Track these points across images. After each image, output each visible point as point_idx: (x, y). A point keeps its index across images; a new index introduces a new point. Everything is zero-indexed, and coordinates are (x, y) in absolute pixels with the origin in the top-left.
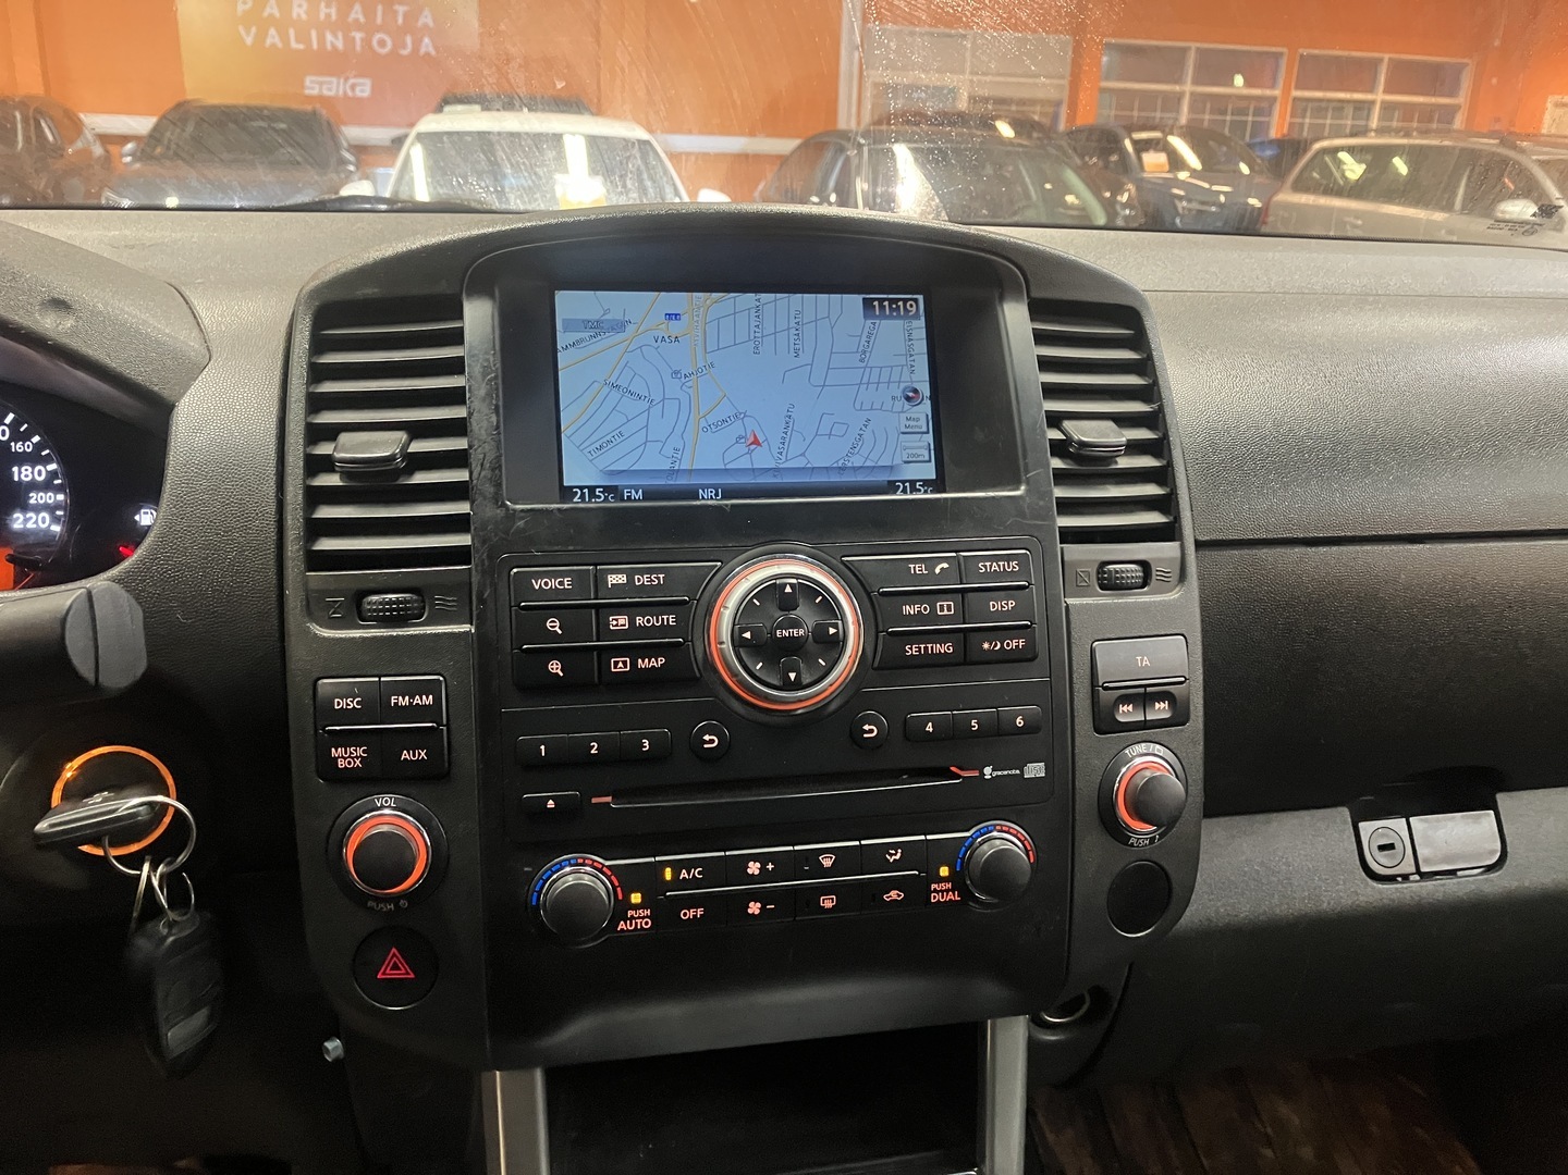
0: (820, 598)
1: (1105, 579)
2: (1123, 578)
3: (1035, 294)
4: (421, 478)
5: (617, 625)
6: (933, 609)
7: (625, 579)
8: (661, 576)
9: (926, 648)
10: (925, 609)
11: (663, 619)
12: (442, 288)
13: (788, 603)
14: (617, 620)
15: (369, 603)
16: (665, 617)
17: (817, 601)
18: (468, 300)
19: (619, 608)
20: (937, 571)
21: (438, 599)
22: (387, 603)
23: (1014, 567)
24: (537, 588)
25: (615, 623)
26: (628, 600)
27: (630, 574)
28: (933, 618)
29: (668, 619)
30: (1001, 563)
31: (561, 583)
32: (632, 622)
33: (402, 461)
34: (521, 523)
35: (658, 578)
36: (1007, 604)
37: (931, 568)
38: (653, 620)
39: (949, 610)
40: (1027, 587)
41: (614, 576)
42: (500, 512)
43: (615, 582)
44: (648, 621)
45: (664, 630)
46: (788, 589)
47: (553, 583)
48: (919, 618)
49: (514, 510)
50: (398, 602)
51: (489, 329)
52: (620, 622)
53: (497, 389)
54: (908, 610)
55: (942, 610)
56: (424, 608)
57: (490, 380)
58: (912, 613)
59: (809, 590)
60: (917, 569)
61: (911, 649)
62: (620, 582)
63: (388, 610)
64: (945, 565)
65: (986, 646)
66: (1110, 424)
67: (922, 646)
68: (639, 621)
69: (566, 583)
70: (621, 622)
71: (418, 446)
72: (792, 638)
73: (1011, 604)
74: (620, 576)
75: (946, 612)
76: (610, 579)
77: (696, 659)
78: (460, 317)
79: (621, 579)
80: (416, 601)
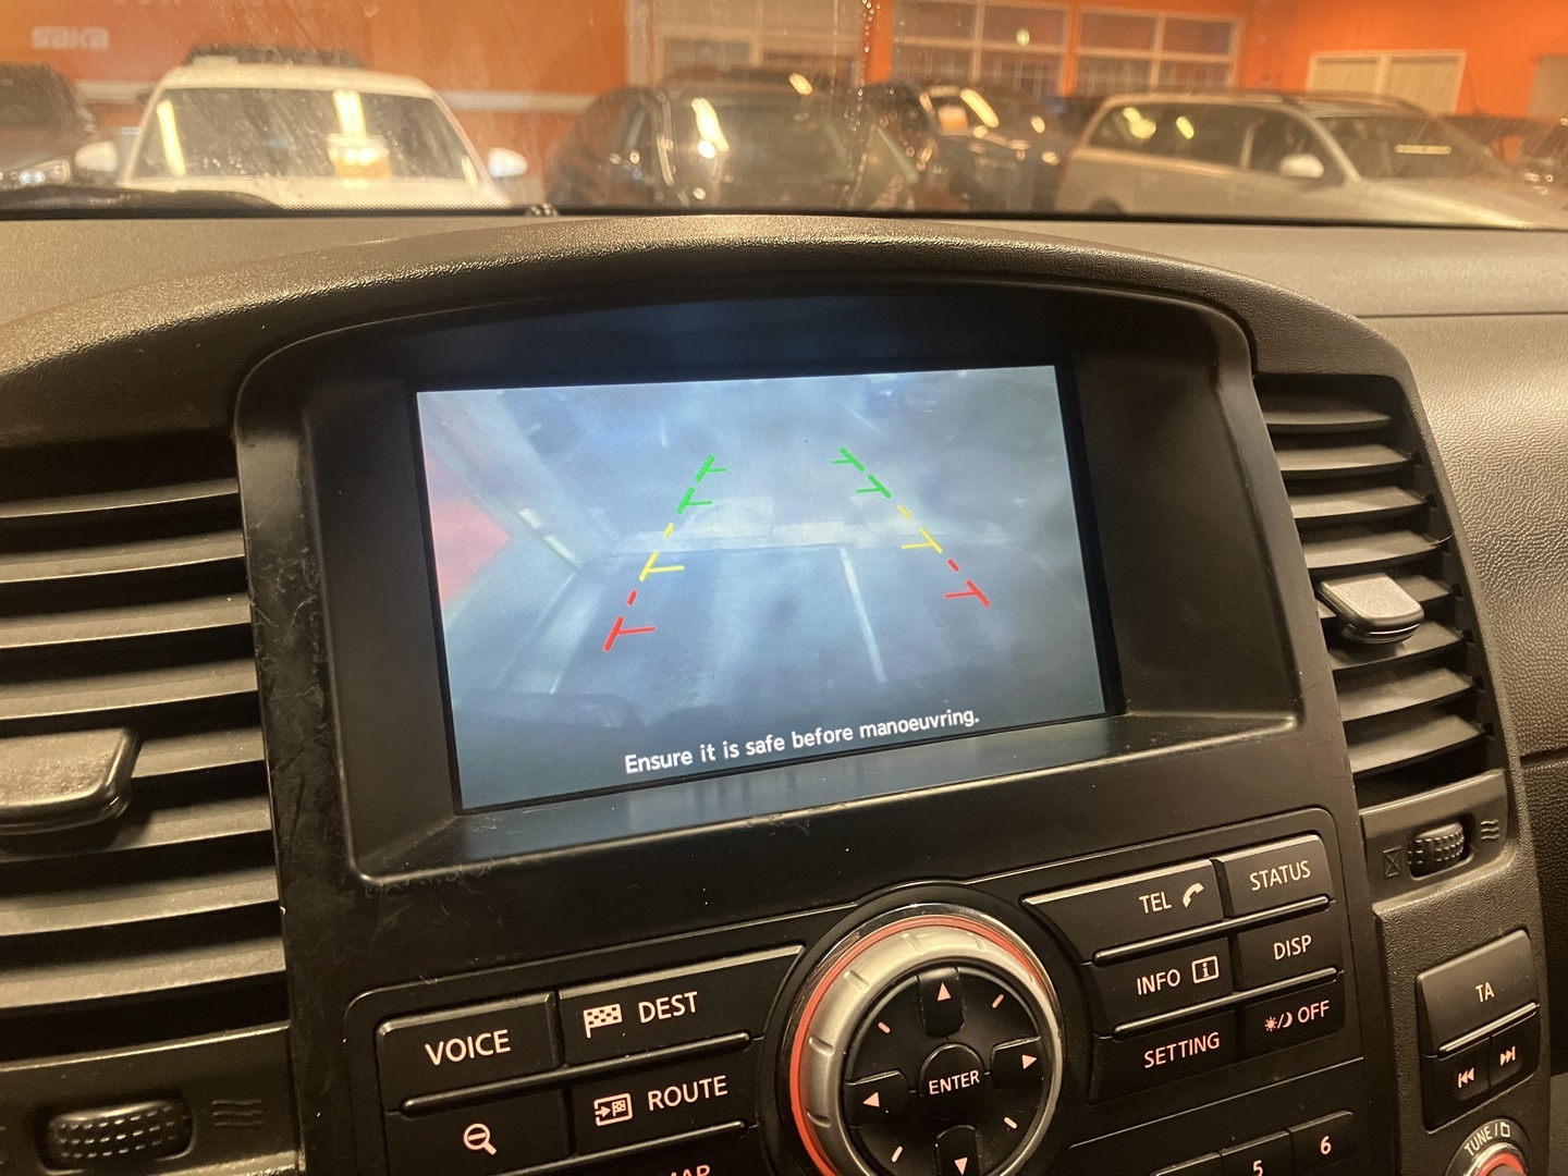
0: (1001, 997)
1: (1420, 857)
3: (1267, 366)
4: (168, 831)
5: (610, 1116)
6: (1186, 974)
7: (618, 1013)
8: (690, 995)
9: (1177, 1050)
10: (1172, 978)
11: (701, 1087)
12: (190, 417)
13: (943, 1022)
14: (608, 1105)
15: (63, 1132)
16: (705, 1082)
17: (995, 1005)
18: (244, 438)
19: (609, 1081)
20: (1186, 901)
21: (218, 1107)
22: (104, 1132)
23: (1303, 872)
24: (437, 1061)
25: (605, 1111)
26: (628, 1059)
27: (628, 999)
28: (1189, 992)
29: (711, 1085)
30: (1283, 868)
31: (488, 1044)
32: (639, 1103)
33: (123, 800)
34: (390, 920)
35: (685, 1002)
36: (1299, 943)
37: (1175, 898)
38: (682, 1093)
39: (1211, 972)
40: (1327, 905)
41: (596, 1011)
42: (346, 901)
43: (598, 1024)
44: (673, 1096)
45: (707, 1110)
46: (944, 994)
47: (471, 1047)
48: (1165, 999)
49: (374, 889)
50: (128, 1126)
51: (295, 481)
52: (615, 1107)
53: (321, 630)
54: (1147, 985)
55: (1200, 975)
56: (189, 1124)
57: (305, 612)
58: (1153, 989)
59: (978, 982)
60: (1154, 902)
61: (1152, 1056)
62: (610, 1021)
63: (106, 1147)
64: (1198, 888)
65: (1271, 1024)
66: (1385, 582)
67: (1171, 1047)
68: (655, 1099)
69: (498, 1042)
70: (618, 1107)
71: (160, 760)
72: (958, 1093)
73: (1306, 940)
74: (608, 1009)
75: (1207, 978)
76: (587, 1019)
77: (769, 1156)
78: (229, 471)
79: (611, 1015)
80: (169, 1116)
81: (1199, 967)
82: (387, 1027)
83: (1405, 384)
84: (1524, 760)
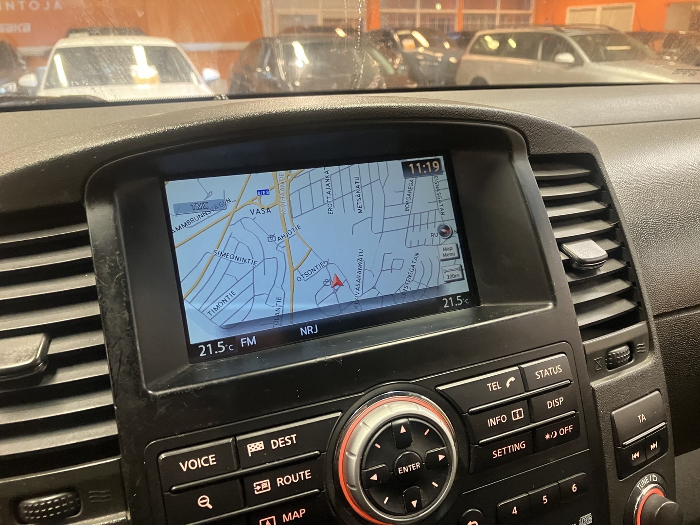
0: (428, 430)
1: (610, 361)
2: (621, 358)
3: (532, 152)
4: (64, 376)
5: (261, 490)
6: (509, 417)
7: (262, 445)
8: (293, 436)
9: (507, 450)
10: (503, 419)
11: (300, 475)
12: (66, 198)
13: (403, 442)
14: (260, 485)
15: (26, 508)
16: (301, 473)
17: (426, 434)
18: (90, 205)
19: (260, 475)
20: (508, 385)
21: (92, 494)
22: (43, 507)
23: (559, 370)
24: (185, 470)
25: (258, 488)
26: (267, 465)
27: (266, 439)
28: (510, 425)
29: (304, 474)
30: (550, 369)
31: (206, 461)
32: (273, 483)
33: (44, 364)
34: (162, 410)
35: (291, 439)
36: (558, 401)
37: (503, 384)
38: (292, 478)
39: (520, 415)
40: (570, 384)
41: (252, 445)
42: (142, 403)
43: (254, 450)
44: (288, 480)
45: (303, 485)
46: (403, 430)
47: (199, 463)
48: (500, 428)
49: (155, 397)
50: (53, 504)
51: (112, 223)
52: (263, 486)
53: (126, 286)
54: (492, 422)
55: (515, 417)
56: (79, 502)
57: (119, 279)
58: (495, 424)
59: (418, 425)
60: (494, 386)
61: (496, 453)
62: (259, 449)
63: (44, 513)
64: (512, 379)
65: (547, 437)
66: (591, 242)
67: (504, 448)
68: (280, 481)
69: (211, 460)
70: (264, 486)
71: (60, 346)
72: (411, 472)
73: (561, 399)
74: (258, 443)
75: (518, 418)
76: (249, 448)
77: (331, 504)
78: (83, 220)
79: (259, 446)
80: (71, 499)
81: (515, 413)
82: (163, 456)
83: (596, 156)
84: (655, 317)
